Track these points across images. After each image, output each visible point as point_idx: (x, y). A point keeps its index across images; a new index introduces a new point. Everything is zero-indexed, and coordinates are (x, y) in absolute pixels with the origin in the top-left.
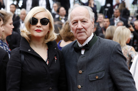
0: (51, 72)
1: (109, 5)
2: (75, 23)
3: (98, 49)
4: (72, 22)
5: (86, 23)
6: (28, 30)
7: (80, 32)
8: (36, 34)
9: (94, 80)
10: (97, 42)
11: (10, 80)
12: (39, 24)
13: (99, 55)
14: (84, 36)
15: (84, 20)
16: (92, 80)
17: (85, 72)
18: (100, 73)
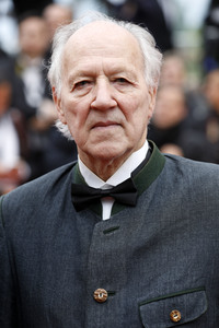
2: (83, 83)
4: (70, 81)
5: (130, 88)
7: (104, 121)
14: (117, 140)
15: (121, 76)
17: (121, 294)
18: (187, 299)
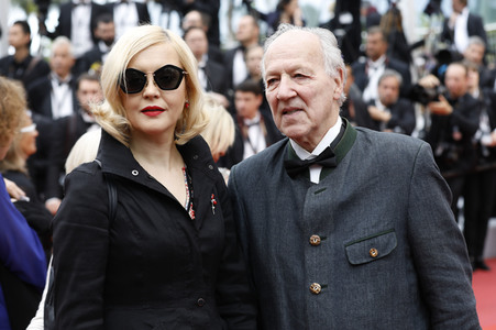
0: (204, 248)
1: (346, 19)
2: (273, 80)
3: (370, 164)
5: (307, 80)
6: (117, 111)
7: (288, 107)
8: (147, 123)
9: (365, 261)
10: (359, 143)
11: (73, 275)
12: (151, 89)
13: (372, 182)
14: (302, 123)
15: (298, 72)
16: (358, 262)
17: (331, 238)
18: (382, 240)
